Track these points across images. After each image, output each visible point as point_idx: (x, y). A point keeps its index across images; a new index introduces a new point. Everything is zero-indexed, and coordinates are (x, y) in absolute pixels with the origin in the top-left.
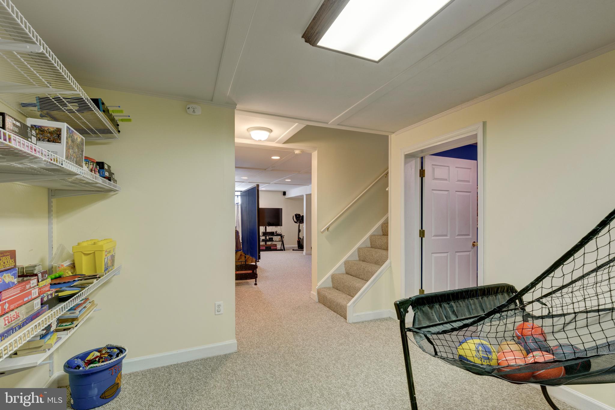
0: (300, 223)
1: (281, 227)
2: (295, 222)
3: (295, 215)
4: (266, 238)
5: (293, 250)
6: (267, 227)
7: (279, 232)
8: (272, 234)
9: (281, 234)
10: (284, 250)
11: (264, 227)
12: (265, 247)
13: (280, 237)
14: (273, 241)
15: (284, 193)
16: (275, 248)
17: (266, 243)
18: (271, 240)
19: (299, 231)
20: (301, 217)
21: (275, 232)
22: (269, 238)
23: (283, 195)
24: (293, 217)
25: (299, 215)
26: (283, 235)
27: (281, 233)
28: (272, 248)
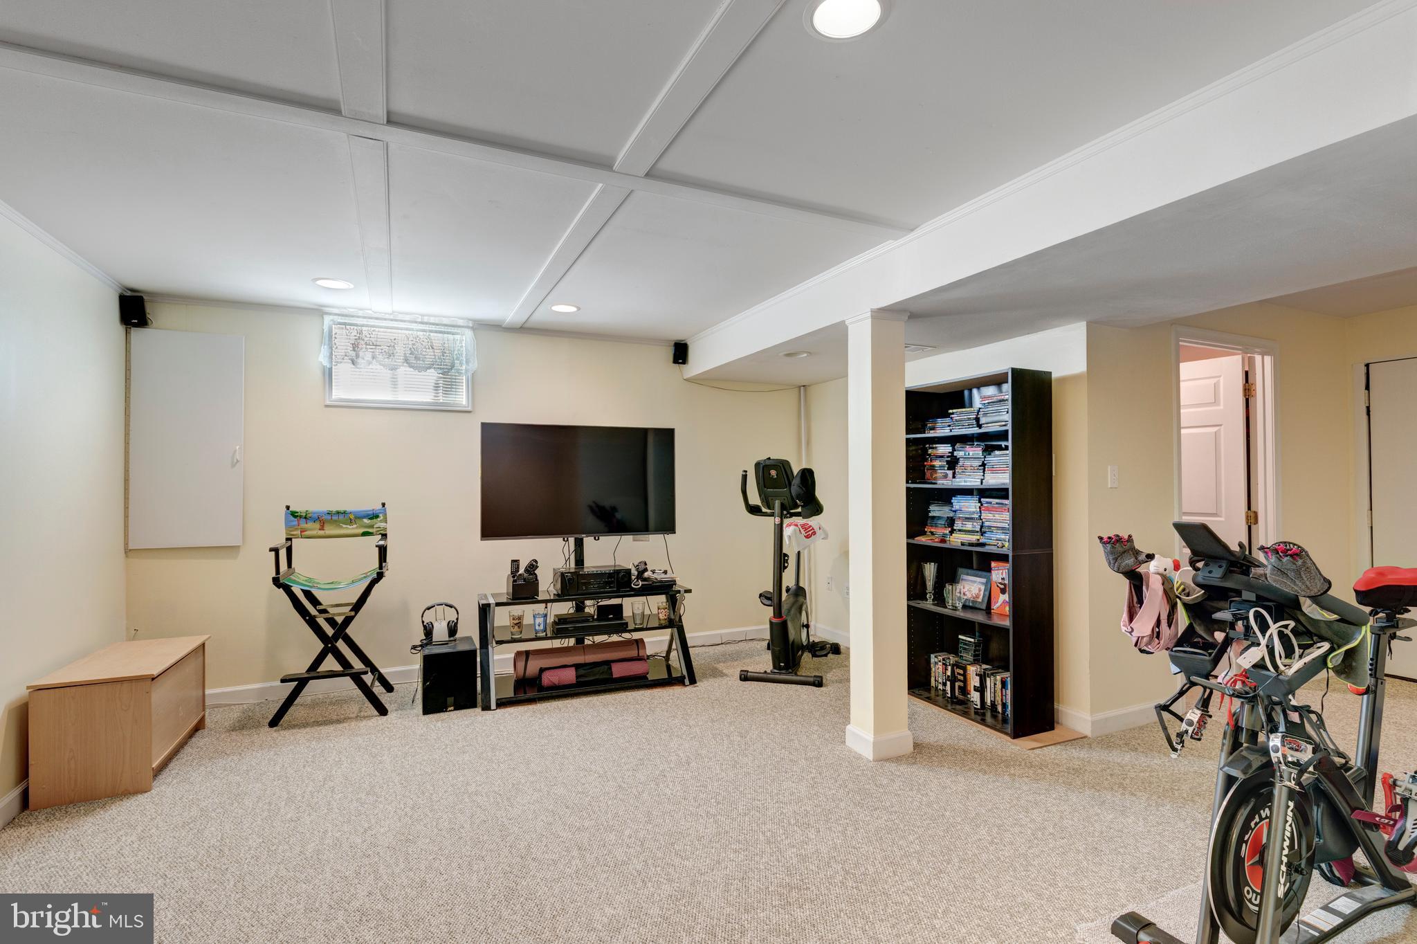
0: (782, 517)
1: (669, 537)
2: (754, 510)
3: (757, 465)
4: (580, 608)
5: (745, 677)
6: (588, 541)
7: (656, 570)
8: (619, 581)
9: (673, 582)
10: (693, 681)
11: (572, 540)
12: (577, 666)
13: (662, 599)
14: (623, 628)
15: (681, 353)
16: (635, 668)
17: (580, 641)
18: (612, 619)
19: (781, 561)
20: (796, 482)
21: (634, 572)
22: (600, 608)
23: (676, 361)
24: (745, 478)
25: (783, 466)
26: (682, 583)
27: (669, 576)
28: (618, 671)
